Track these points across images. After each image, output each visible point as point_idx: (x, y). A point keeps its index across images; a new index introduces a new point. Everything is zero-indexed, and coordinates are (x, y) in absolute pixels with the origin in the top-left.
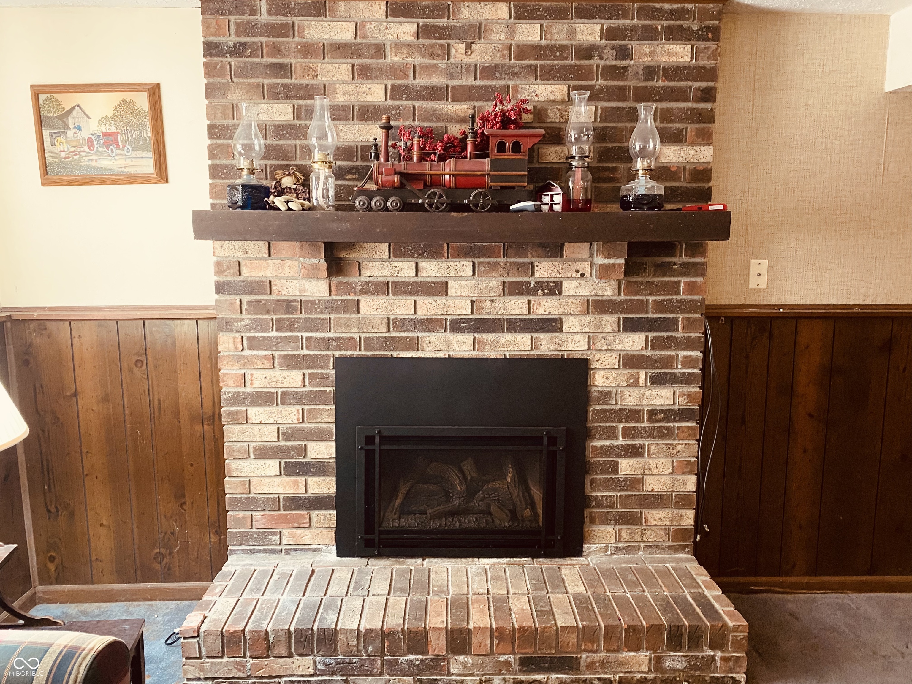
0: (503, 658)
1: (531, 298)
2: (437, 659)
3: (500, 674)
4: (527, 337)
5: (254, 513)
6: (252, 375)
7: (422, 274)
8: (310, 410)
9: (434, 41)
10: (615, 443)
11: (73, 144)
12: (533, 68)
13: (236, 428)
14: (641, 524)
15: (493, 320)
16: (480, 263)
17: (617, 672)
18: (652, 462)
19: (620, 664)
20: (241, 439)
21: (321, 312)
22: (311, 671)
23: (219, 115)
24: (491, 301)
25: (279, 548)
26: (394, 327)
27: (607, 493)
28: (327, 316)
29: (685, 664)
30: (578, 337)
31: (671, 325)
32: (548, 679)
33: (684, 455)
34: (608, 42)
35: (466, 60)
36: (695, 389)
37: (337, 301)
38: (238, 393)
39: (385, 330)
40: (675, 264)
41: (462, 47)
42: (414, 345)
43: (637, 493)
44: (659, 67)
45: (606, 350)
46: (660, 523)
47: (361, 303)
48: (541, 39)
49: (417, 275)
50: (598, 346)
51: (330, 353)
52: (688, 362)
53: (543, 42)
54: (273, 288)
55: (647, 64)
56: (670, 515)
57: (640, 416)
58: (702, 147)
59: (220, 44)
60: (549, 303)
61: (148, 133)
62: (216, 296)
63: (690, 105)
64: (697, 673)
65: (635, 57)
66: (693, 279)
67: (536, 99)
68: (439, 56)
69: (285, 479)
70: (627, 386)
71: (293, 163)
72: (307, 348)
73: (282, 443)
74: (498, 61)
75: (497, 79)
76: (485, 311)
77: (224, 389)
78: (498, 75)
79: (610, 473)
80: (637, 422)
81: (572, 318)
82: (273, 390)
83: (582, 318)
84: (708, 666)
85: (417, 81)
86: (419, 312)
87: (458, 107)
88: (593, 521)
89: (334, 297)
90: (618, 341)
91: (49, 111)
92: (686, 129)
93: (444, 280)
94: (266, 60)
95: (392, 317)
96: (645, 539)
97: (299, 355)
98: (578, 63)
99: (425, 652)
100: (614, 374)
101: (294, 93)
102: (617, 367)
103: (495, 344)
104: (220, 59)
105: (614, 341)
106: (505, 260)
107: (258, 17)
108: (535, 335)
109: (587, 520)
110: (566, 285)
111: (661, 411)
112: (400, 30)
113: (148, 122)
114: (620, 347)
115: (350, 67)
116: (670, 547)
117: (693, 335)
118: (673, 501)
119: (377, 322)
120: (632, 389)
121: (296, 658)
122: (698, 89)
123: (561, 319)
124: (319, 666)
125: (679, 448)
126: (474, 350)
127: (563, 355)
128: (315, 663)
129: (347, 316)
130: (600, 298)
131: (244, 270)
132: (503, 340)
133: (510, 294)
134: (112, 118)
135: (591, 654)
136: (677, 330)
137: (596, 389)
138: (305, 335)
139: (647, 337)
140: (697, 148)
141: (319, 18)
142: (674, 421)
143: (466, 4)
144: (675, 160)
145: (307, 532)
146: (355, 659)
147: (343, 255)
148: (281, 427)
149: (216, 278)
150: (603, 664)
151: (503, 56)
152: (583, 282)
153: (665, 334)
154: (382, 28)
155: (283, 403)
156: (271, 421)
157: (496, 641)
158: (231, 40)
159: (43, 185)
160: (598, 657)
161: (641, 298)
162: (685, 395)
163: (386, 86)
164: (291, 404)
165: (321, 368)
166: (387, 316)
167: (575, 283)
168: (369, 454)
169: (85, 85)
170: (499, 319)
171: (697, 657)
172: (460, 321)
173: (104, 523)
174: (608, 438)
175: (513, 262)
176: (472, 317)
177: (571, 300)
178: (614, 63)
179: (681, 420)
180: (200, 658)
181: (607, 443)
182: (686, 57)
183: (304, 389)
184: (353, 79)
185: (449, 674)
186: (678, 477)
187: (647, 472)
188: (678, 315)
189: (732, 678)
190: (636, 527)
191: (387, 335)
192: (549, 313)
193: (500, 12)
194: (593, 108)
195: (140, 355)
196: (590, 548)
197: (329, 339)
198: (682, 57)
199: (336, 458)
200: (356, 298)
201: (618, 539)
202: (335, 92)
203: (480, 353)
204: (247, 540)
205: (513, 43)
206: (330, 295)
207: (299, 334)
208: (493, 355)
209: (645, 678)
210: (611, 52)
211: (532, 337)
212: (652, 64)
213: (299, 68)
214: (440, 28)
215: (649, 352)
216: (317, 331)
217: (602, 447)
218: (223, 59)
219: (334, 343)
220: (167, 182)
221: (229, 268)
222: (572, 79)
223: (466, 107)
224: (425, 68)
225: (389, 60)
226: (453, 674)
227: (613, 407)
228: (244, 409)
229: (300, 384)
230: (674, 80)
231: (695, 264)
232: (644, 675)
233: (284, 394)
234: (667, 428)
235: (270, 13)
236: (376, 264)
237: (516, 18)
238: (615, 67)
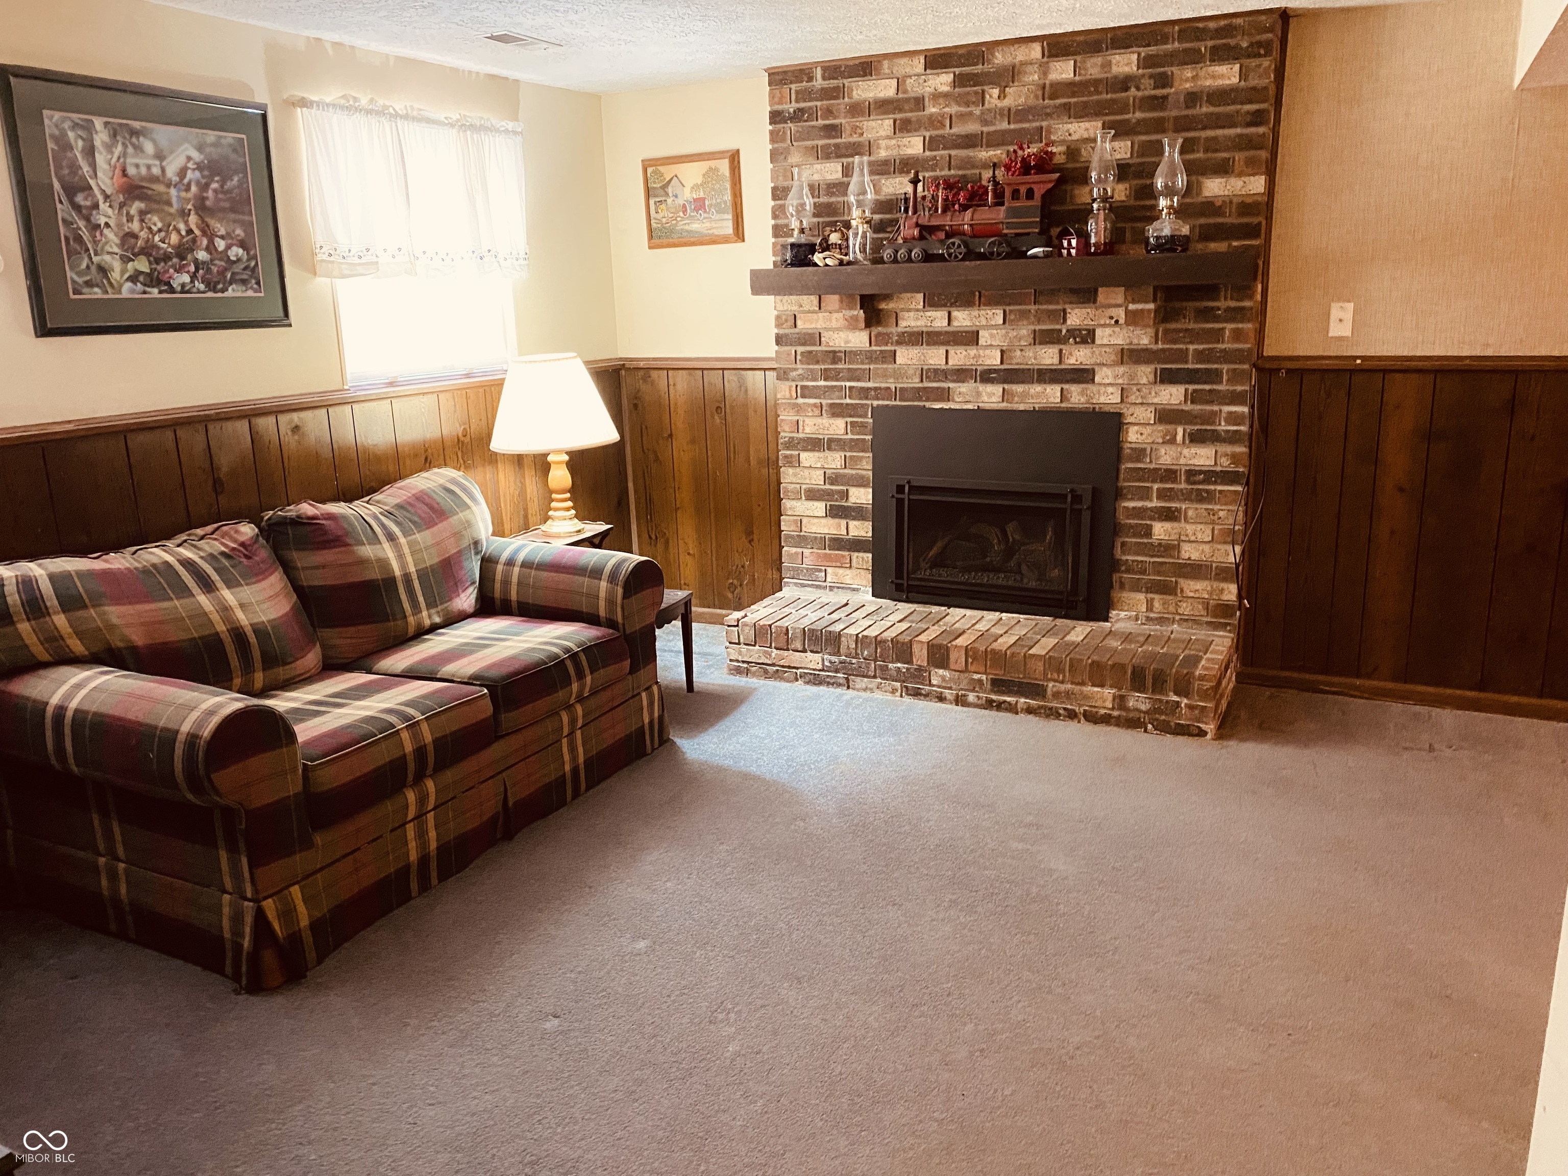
0: (976, 676)
1: (1062, 347)
2: (920, 669)
3: (973, 690)
4: (1057, 388)
5: (805, 551)
6: (804, 421)
7: (955, 323)
8: (851, 457)
9: (969, 89)
10: (1149, 504)
11: (673, 210)
12: (1067, 107)
13: (791, 471)
14: (1176, 594)
15: (1023, 370)
16: (1011, 311)
17: (1083, 705)
18: (1190, 528)
19: (1086, 697)
20: (794, 480)
21: (862, 363)
22: (820, 666)
23: (781, 178)
24: (1022, 350)
25: (824, 584)
26: (927, 377)
27: (1140, 558)
28: (867, 367)
29: (1148, 706)
30: (1110, 389)
31: (1213, 376)
32: (1017, 702)
33: (1226, 522)
34: (1145, 71)
35: (1000, 104)
36: (1241, 449)
37: (876, 351)
38: (793, 438)
39: (918, 380)
40: (1219, 309)
41: (995, 92)
42: (945, 395)
43: (1172, 561)
44: (1202, 92)
45: (1142, 404)
46: (1197, 595)
47: (898, 354)
48: (1075, 75)
49: (949, 324)
50: (1132, 399)
51: (869, 402)
52: (1233, 418)
53: (1077, 78)
54: (823, 339)
55: (1190, 90)
56: (1209, 588)
57: (1176, 477)
58: (1252, 178)
59: (783, 111)
60: (1081, 353)
61: (728, 197)
62: (776, 348)
63: (1239, 130)
64: (1163, 717)
65: (1176, 84)
66: (1240, 326)
67: (1070, 138)
68: (974, 103)
69: (830, 521)
70: (1163, 443)
71: (841, 219)
72: (850, 398)
73: (828, 487)
74: (1032, 102)
75: (1029, 121)
76: (1014, 361)
77: (782, 434)
78: (1031, 117)
79: (1142, 537)
80: (1173, 482)
81: (1105, 369)
82: (821, 437)
83: (1117, 368)
84: (1173, 712)
85: (955, 130)
86: (950, 363)
87: (992, 153)
88: (1122, 586)
89: (874, 348)
90: (1153, 394)
91: (655, 183)
92: (1234, 158)
93: (974, 329)
94: (821, 122)
95: (925, 367)
96: (1180, 611)
97: (842, 404)
98: (1114, 96)
99: (910, 662)
100: (1148, 430)
101: (843, 151)
102: (1152, 422)
103: (1025, 395)
104: (782, 125)
105: (1150, 393)
106: (1037, 307)
107: (814, 83)
108: (1066, 386)
109: (1116, 585)
110: (1099, 332)
111: (1201, 472)
112: (937, 82)
113: (728, 185)
114: (1156, 400)
115: (891, 122)
116: (1208, 623)
117: (1239, 388)
118: (1213, 573)
119: (911, 372)
120: (1168, 447)
121: (809, 654)
122: (1248, 112)
123: (1093, 370)
124: (827, 663)
125: (1221, 514)
126: (1003, 401)
127: (1094, 408)
128: (823, 660)
129: (885, 366)
130: (1135, 347)
131: (799, 323)
132: (1032, 391)
133: (1040, 344)
134: (701, 185)
135: (1057, 684)
136: (1221, 382)
137: (1129, 445)
138: (848, 384)
139: (1186, 390)
140: (1246, 179)
141: (865, 78)
142: (1215, 483)
143: (1000, 49)
144: (1222, 193)
145: (848, 572)
146: (854, 661)
147: (883, 306)
148: (828, 471)
149: (776, 331)
150: (1068, 695)
151: (1036, 97)
152: (1117, 329)
153: (1207, 387)
154: (921, 81)
155: (829, 449)
156: (819, 466)
157: (970, 660)
158: (791, 107)
159: (650, 248)
160: (1063, 687)
161: (1181, 346)
162: (1227, 455)
163: (924, 138)
164: (835, 450)
165: (860, 416)
166: (920, 367)
167: (1108, 331)
168: (900, 502)
169: (682, 157)
170: (1029, 369)
171: (1161, 701)
172: (990, 371)
173: (691, 552)
174: (1141, 499)
175: (1044, 310)
176: (1002, 367)
177: (1104, 350)
178: (1153, 92)
179: (1223, 483)
180: (739, 644)
181: (1139, 504)
182: (1233, 79)
183: (846, 437)
184: (895, 133)
185: (930, 685)
186: (1219, 546)
187: (1183, 538)
188: (1223, 366)
189: (1199, 727)
190: (1171, 597)
191: (920, 385)
192: (1081, 363)
193: (1033, 52)
194: (1129, 143)
195: (719, 402)
196: (1119, 615)
197: (869, 389)
198: (1229, 79)
199: (873, 504)
200: (893, 348)
201: (1150, 608)
202: (879, 148)
203: (1009, 405)
204: (798, 574)
205: (1047, 82)
206: (870, 345)
207: (843, 384)
208: (1022, 407)
209: (1110, 715)
210: (1148, 81)
211: (1062, 389)
212: (1195, 90)
213: (848, 127)
214: (974, 75)
215: (1189, 407)
216: (858, 380)
217: (1134, 508)
218: (785, 125)
219: (873, 393)
220: (743, 241)
221: (786, 321)
222: (1107, 114)
223: (999, 152)
224: (961, 116)
225: (927, 112)
226: (934, 686)
227: (1148, 466)
228: (797, 453)
229: (843, 431)
230: (1219, 105)
231: (1243, 309)
232: (1108, 712)
233: (830, 441)
234: (1207, 491)
235: (824, 78)
236: (912, 314)
237: (1049, 57)
238: (1155, 97)
